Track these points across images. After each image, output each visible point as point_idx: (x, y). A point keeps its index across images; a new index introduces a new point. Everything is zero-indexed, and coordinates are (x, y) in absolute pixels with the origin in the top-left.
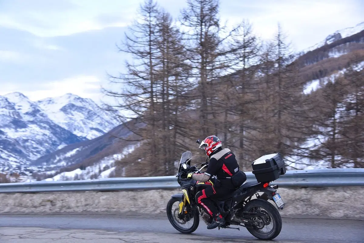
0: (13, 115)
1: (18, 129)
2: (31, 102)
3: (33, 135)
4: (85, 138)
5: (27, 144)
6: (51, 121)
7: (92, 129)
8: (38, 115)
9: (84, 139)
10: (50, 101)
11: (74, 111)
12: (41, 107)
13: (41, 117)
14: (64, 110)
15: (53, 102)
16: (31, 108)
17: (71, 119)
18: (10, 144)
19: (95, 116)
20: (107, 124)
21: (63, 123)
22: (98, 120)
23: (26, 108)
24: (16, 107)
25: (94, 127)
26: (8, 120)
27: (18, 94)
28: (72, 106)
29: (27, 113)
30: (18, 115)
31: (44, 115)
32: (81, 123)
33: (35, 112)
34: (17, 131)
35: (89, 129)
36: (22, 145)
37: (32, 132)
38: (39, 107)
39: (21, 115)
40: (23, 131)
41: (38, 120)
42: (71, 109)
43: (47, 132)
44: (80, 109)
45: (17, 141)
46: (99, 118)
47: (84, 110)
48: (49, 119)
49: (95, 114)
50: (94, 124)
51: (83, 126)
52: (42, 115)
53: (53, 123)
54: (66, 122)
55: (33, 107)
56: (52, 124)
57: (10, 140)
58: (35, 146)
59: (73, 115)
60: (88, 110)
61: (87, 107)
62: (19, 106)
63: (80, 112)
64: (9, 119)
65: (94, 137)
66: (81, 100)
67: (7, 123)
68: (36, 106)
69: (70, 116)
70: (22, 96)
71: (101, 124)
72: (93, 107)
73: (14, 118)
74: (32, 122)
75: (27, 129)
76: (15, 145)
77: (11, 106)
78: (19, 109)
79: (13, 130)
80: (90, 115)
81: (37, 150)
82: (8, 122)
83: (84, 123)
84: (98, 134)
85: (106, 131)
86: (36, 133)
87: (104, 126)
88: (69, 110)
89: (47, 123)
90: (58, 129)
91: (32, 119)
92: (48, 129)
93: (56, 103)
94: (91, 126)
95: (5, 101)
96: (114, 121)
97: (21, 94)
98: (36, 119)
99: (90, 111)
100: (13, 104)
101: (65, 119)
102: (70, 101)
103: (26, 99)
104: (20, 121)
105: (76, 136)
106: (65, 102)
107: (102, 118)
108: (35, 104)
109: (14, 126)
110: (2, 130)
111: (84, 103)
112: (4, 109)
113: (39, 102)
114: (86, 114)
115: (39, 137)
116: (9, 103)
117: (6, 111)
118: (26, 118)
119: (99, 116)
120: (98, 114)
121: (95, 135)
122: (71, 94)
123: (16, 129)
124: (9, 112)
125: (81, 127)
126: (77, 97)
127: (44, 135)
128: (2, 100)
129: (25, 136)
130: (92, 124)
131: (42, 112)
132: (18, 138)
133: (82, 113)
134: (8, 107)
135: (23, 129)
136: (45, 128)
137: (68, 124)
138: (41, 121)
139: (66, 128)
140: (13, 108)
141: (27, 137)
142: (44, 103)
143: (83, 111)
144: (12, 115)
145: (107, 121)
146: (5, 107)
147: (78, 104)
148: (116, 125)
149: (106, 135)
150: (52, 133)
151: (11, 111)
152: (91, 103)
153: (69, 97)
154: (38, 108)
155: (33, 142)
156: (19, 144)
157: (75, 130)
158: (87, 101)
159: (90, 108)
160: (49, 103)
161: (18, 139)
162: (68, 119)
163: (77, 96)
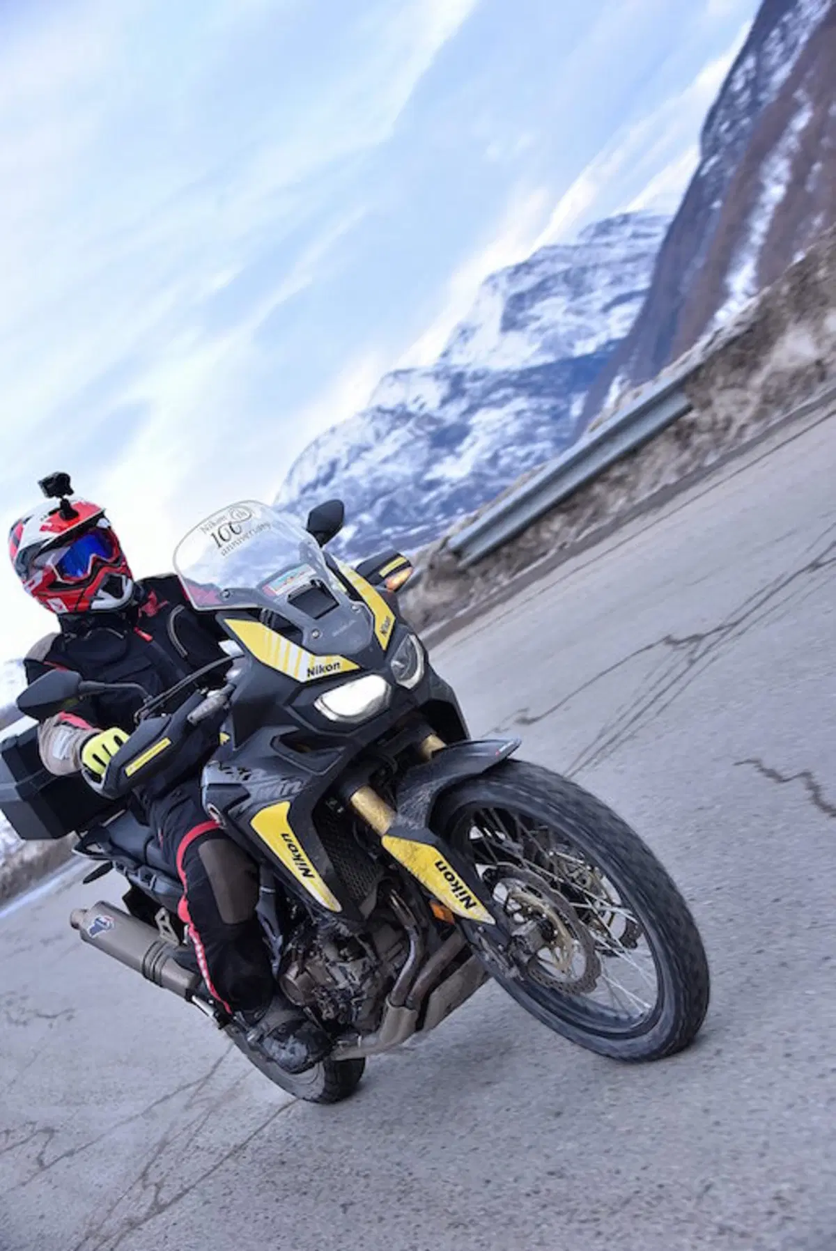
0: (421, 428)
1: (459, 449)
2: (430, 371)
3: (496, 436)
4: (610, 342)
5: (504, 462)
6: (505, 372)
7: (606, 309)
8: (468, 385)
9: (611, 348)
10: (465, 333)
11: (531, 306)
12: (458, 361)
13: (478, 384)
14: (510, 323)
15: (474, 330)
16: (439, 383)
17: (541, 330)
18: (470, 492)
19: (589, 275)
20: (629, 267)
21: (534, 355)
22: (601, 279)
23: (430, 395)
24: (413, 408)
25: (608, 299)
26: (422, 448)
27: (391, 379)
28: (518, 302)
29: (444, 402)
30: (431, 420)
31: (480, 374)
32: (572, 318)
33: (456, 384)
34: (459, 456)
35: (601, 317)
36: (494, 473)
37: (489, 429)
38: (456, 366)
39: (437, 414)
40: (472, 444)
41: (478, 394)
42: (522, 309)
43: (521, 403)
44: (541, 290)
45: (478, 475)
46: (600, 272)
47: (550, 284)
48: (498, 374)
49: (584, 270)
50: (601, 296)
51: (580, 320)
52: (476, 377)
53: (514, 373)
54: (537, 346)
55: (442, 376)
56: (514, 377)
57: (462, 485)
58: (521, 452)
59: (538, 318)
60: (560, 278)
61: (550, 273)
62: (416, 401)
63: (548, 296)
64: (420, 444)
65: (628, 324)
66: (525, 269)
67: (425, 455)
68: (447, 368)
69: (534, 325)
70: (401, 376)
71: (617, 281)
72: (565, 259)
73: (430, 433)
74: (472, 410)
75: (474, 433)
76: (482, 486)
77: (400, 415)
78: (422, 407)
79: (449, 460)
80: (576, 283)
81: (534, 457)
82: (425, 451)
83: (579, 313)
84: (632, 309)
85: (643, 283)
86: (498, 425)
87: (627, 278)
88: (520, 316)
89: (501, 383)
90: (536, 378)
91: (463, 404)
92: (517, 395)
93: (480, 326)
94: (598, 306)
95: (379, 415)
96: (642, 244)
97: (397, 374)
98: (472, 397)
99: (567, 273)
100: (400, 409)
101: (531, 342)
102: (504, 294)
103: (415, 374)
104: (446, 430)
105: (586, 358)
106: (495, 307)
107: (608, 265)
108: (440, 368)
109: (443, 451)
110: (429, 477)
111: (538, 270)
112: (395, 434)
113: (445, 355)
114: (563, 288)
115: (514, 428)
116: (392, 412)
117: (402, 433)
118: (452, 413)
119: (595, 267)
120: (591, 263)
121: (625, 318)
122: (492, 277)
123: (452, 452)
124: (410, 431)
125: (580, 327)
126: (512, 270)
127: (519, 414)
128: (374, 418)
129: (484, 450)
130: (598, 299)
131: (470, 371)
132: (474, 467)
133: (556, 295)
134: (398, 423)
135: (468, 440)
136: (506, 399)
137: (547, 347)
138: (487, 392)
139: (550, 358)
140: (408, 416)
141: (489, 449)
142: (456, 348)
143: (550, 289)
144: (419, 432)
145: (626, 261)
146: (393, 428)
147: (528, 282)
148: (656, 250)
149: (650, 294)
150: (531, 395)
151: (411, 424)
152: (552, 253)
153: (495, 287)
154: (455, 371)
155: (511, 449)
156: (488, 478)
157: (571, 345)
158: (540, 257)
159: (561, 267)
160: (466, 340)
161: (476, 470)
162: (536, 335)
163: (508, 268)
